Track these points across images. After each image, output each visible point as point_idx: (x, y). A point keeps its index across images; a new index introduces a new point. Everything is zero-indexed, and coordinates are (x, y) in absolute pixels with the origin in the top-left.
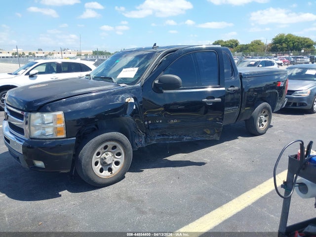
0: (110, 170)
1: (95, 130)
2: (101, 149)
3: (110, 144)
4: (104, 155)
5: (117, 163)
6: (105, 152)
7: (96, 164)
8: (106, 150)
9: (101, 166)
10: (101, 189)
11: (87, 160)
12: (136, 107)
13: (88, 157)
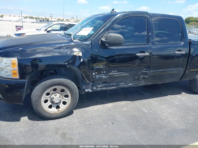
0: (58, 107)
1: (53, 74)
2: (50, 91)
3: (59, 88)
4: (53, 96)
5: (64, 103)
6: (54, 93)
7: (46, 101)
8: (55, 92)
9: (50, 104)
10: (48, 121)
11: (37, 98)
12: (83, 60)
13: (37, 96)
